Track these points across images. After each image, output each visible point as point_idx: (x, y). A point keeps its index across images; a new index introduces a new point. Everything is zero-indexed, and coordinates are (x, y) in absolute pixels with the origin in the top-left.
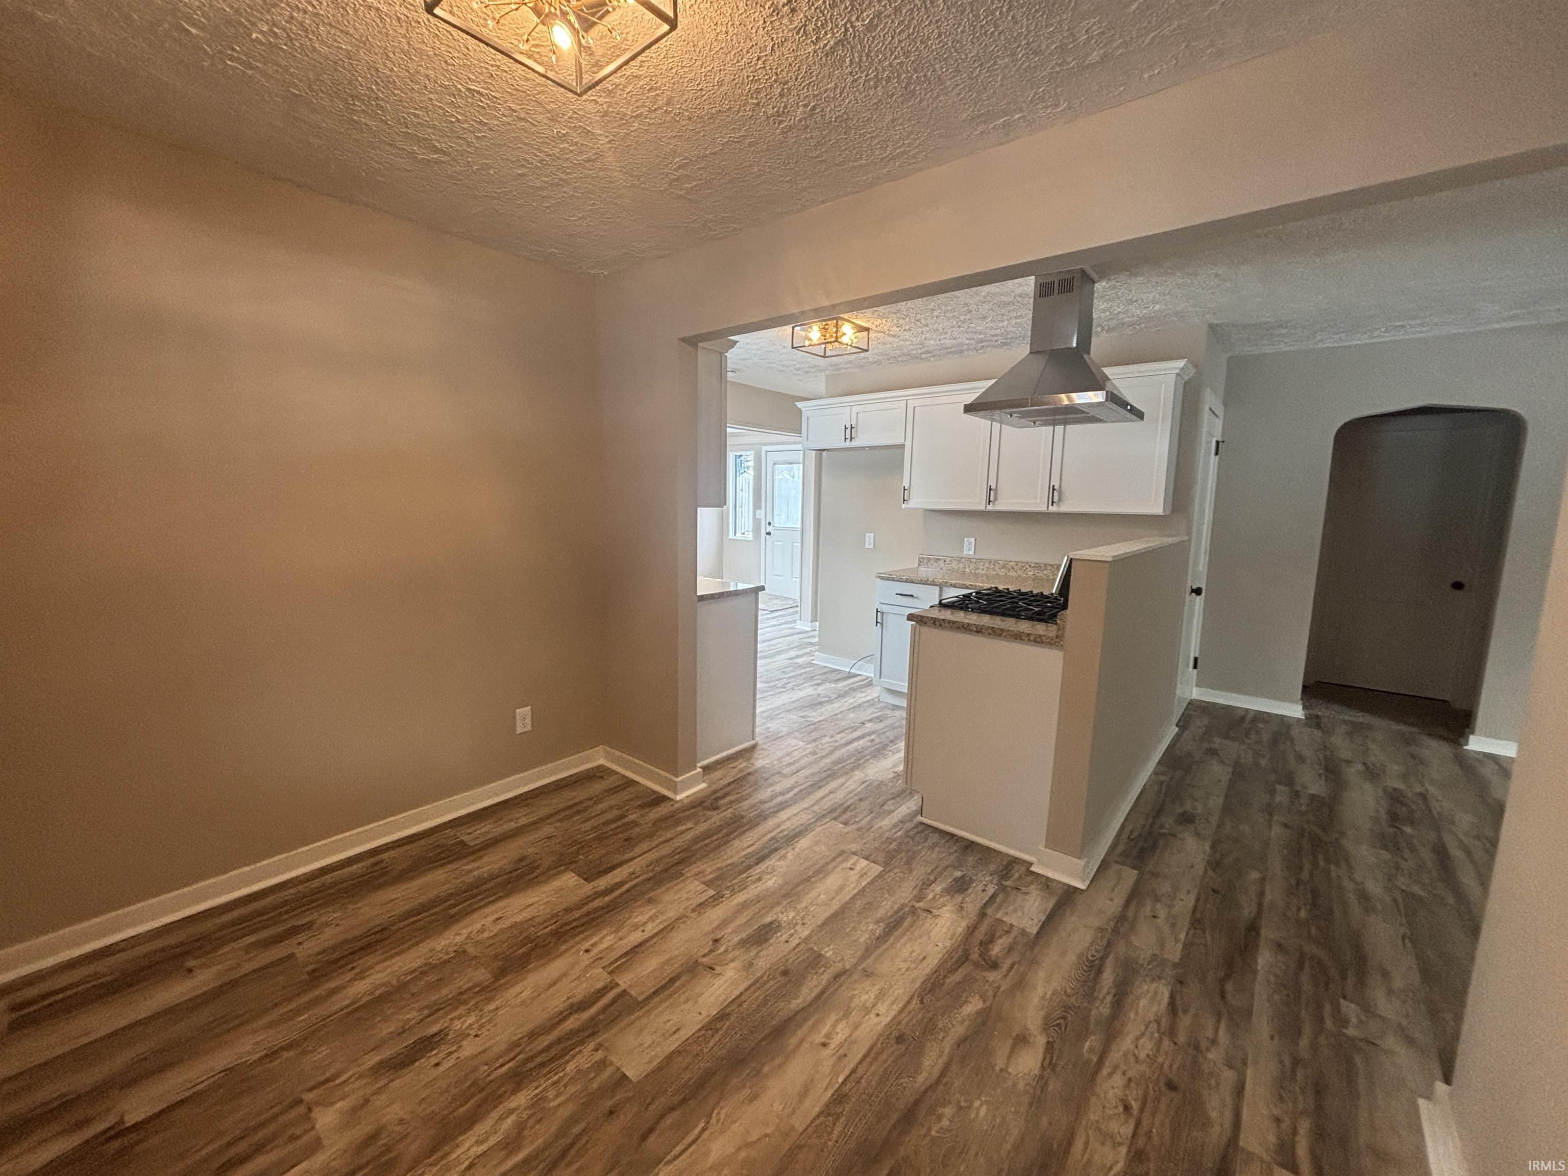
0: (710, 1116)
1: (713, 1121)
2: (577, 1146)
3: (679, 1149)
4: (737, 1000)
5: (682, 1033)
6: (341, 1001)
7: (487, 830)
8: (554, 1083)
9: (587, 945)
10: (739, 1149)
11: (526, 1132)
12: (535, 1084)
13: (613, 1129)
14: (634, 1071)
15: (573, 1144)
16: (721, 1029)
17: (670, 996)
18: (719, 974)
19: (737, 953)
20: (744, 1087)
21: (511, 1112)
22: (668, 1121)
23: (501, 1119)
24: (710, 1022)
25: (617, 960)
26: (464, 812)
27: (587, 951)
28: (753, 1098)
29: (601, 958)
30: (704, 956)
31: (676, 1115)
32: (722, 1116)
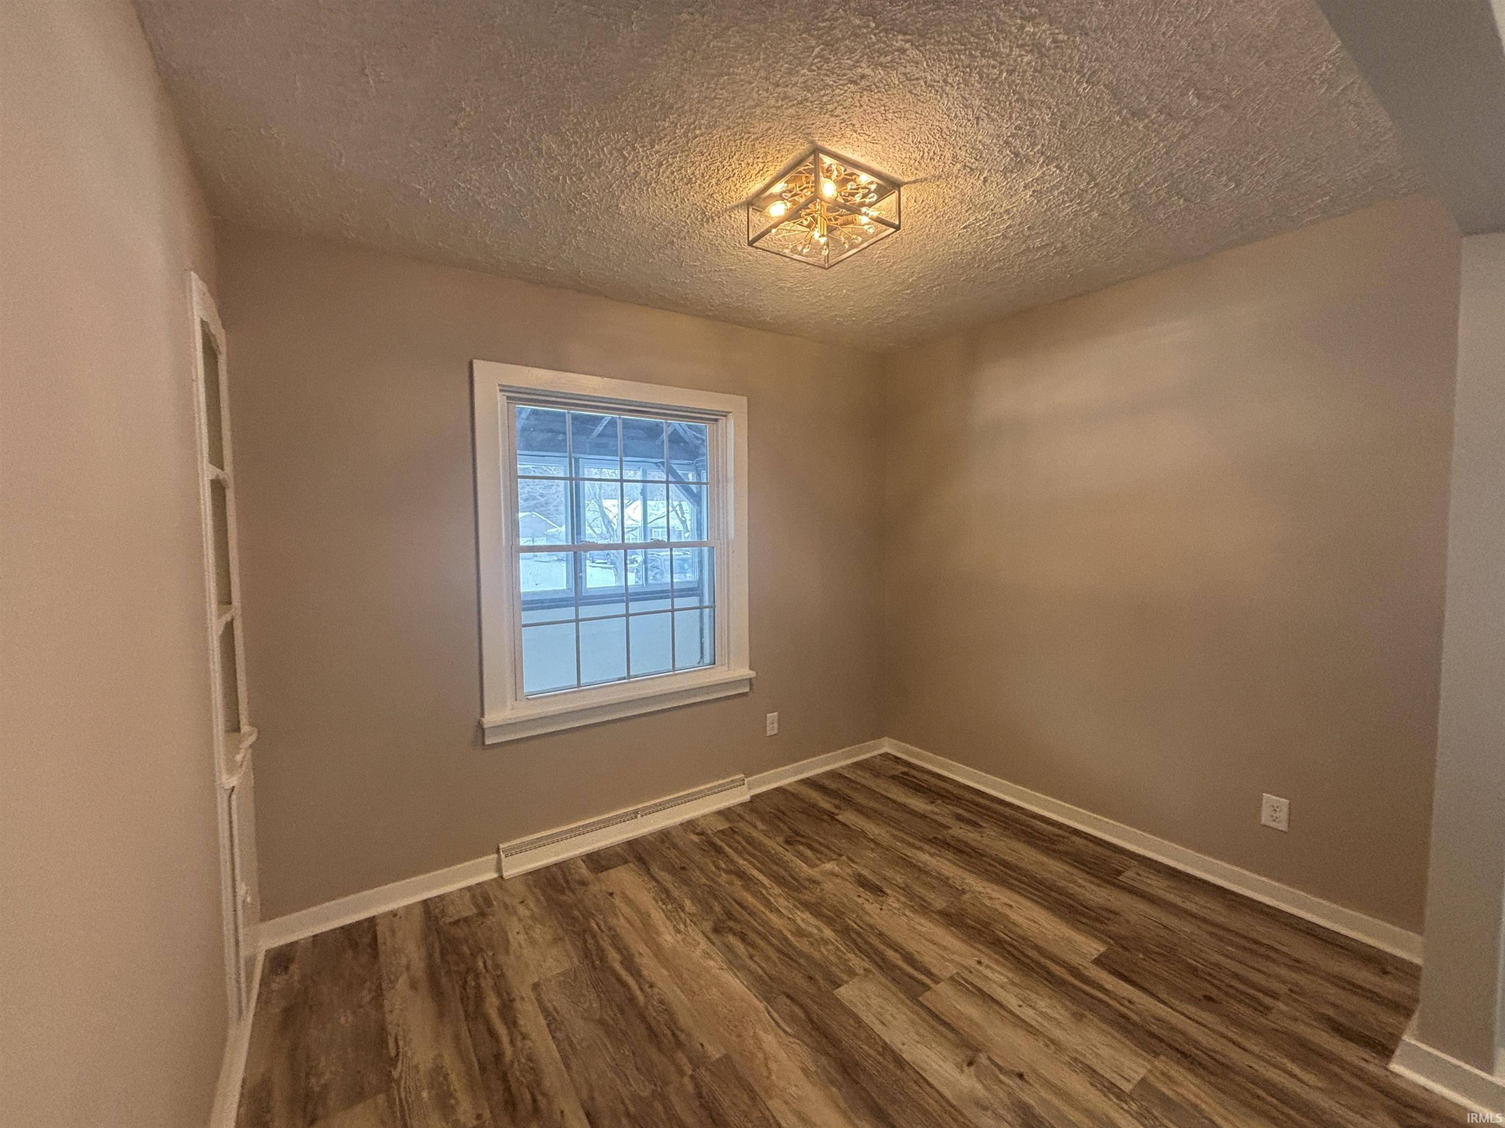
0: (794, 1037)
1: (792, 1040)
2: (791, 962)
3: (775, 1015)
4: (922, 1080)
5: (880, 1027)
6: (910, 852)
7: (1157, 886)
8: (838, 948)
9: (985, 961)
10: (764, 1053)
11: (805, 939)
12: (838, 939)
13: (800, 980)
14: (847, 993)
15: (792, 959)
16: (884, 1059)
17: (924, 1020)
18: (962, 1071)
19: (1001, 1094)
20: (818, 1066)
21: (820, 930)
22: (797, 1010)
23: (816, 927)
24: (892, 1051)
25: (972, 984)
26: (1172, 863)
27: (979, 963)
28: (805, 1071)
29: (970, 972)
30: (989, 1058)
31: (802, 1015)
32: (793, 1046)
